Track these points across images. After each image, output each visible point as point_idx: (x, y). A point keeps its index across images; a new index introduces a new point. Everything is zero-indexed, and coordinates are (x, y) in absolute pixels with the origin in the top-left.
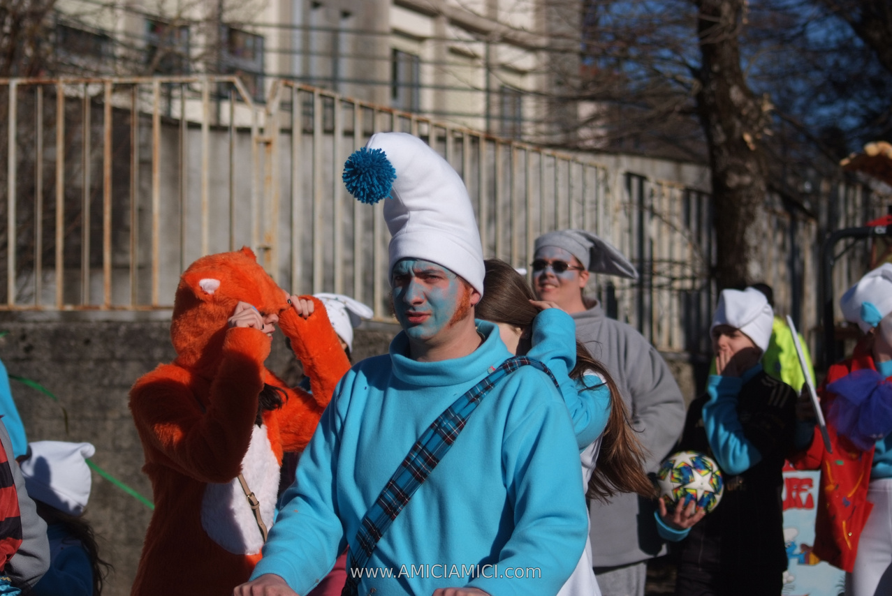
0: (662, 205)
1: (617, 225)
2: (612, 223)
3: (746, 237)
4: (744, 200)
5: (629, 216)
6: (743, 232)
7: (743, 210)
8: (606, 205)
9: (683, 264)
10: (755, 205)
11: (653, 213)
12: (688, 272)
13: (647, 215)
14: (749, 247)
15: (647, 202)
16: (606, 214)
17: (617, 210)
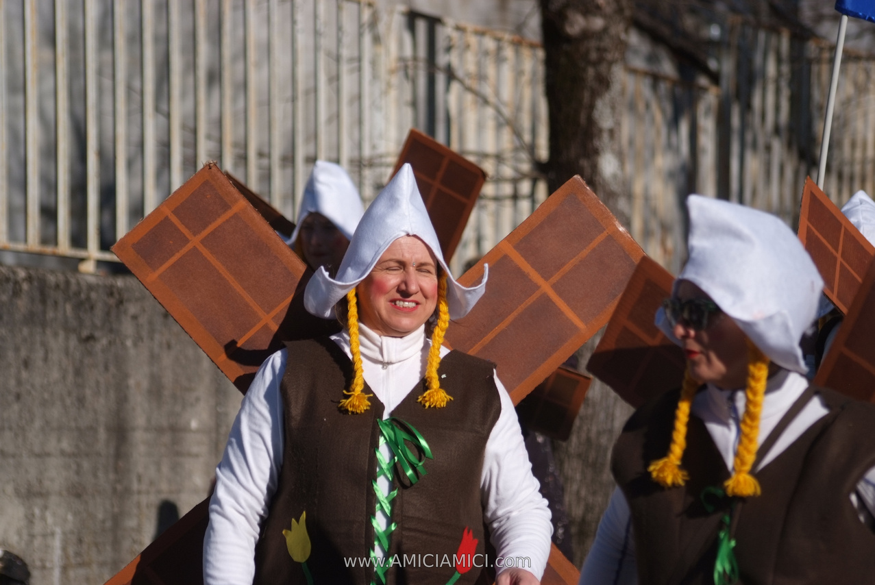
0: (465, 63)
1: (393, 94)
2: (385, 93)
3: (596, 114)
4: (594, 56)
5: (414, 82)
6: (592, 107)
7: (591, 72)
8: (374, 63)
9: (499, 158)
10: (611, 63)
11: (451, 75)
12: (508, 171)
13: (441, 79)
14: (600, 131)
15: (442, 60)
16: (375, 76)
17: (392, 72)
